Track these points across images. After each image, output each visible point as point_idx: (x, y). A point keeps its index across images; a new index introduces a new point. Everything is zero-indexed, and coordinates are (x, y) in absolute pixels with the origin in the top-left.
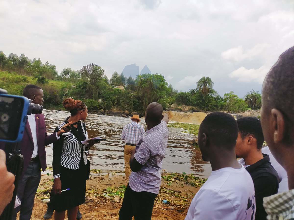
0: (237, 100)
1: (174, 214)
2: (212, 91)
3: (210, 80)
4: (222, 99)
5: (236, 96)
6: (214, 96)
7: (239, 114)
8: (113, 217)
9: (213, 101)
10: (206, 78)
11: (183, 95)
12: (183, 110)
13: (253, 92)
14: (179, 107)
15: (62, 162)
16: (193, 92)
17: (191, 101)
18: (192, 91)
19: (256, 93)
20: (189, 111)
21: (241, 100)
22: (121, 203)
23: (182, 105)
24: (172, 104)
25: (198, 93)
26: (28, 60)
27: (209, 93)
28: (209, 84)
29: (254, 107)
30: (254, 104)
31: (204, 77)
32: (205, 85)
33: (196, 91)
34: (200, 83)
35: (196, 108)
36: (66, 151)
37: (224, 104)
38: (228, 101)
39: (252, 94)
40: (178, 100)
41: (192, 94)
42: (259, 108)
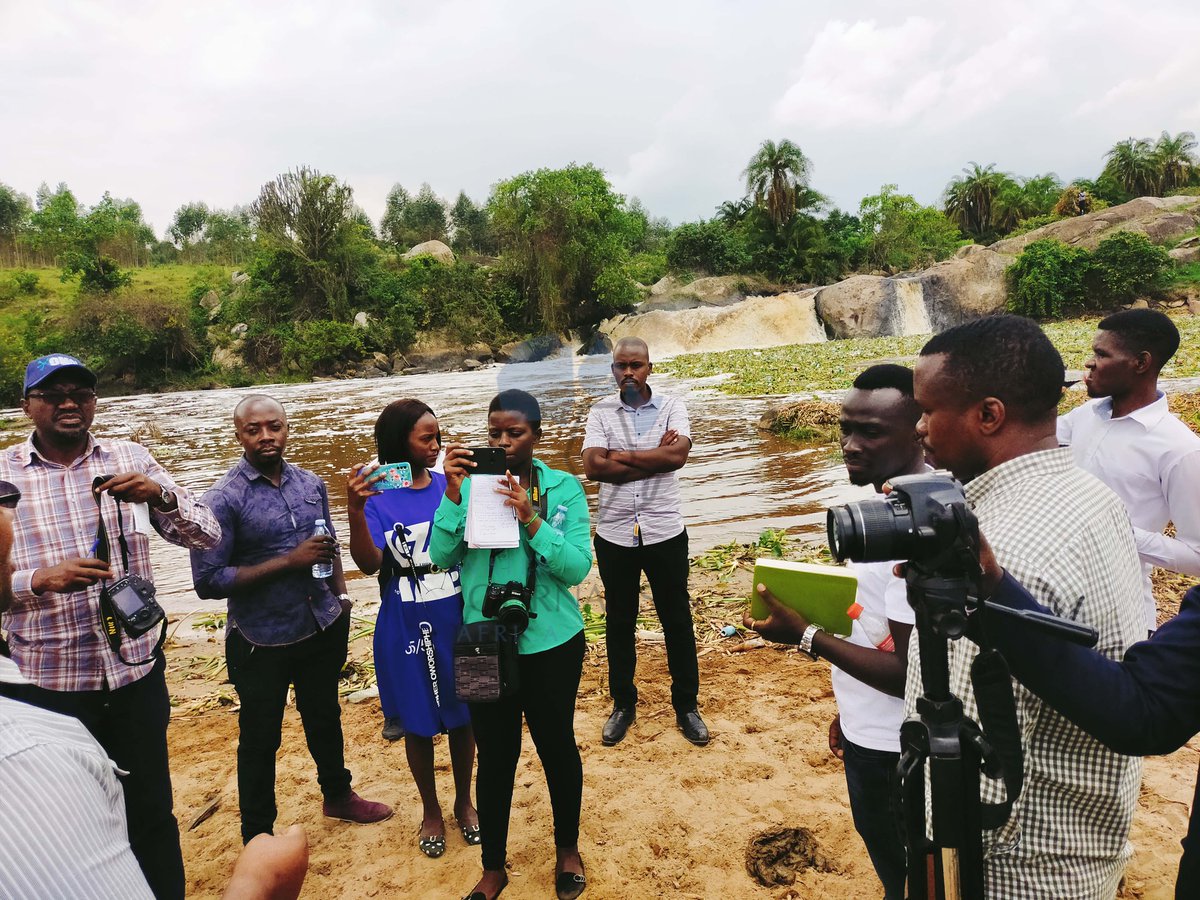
0: (915, 218)
2: (808, 198)
3: (798, 154)
4: (855, 220)
5: (910, 199)
6: (819, 217)
7: (929, 273)
9: (818, 236)
10: (777, 145)
11: (695, 234)
12: (704, 297)
13: (973, 170)
14: (688, 289)
16: (732, 215)
17: (728, 253)
18: (728, 209)
19: (985, 173)
20: (727, 298)
21: (928, 215)
23: (698, 277)
24: (655, 280)
25: (754, 216)
26: (15, 199)
27: (798, 207)
28: (795, 171)
29: (986, 230)
30: (984, 219)
31: (770, 146)
32: (777, 176)
33: (744, 206)
34: (755, 172)
35: (756, 280)
37: (864, 241)
38: (878, 228)
39: (971, 180)
40: (678, 262)
41: (731, 225)
42: (1004, 232)
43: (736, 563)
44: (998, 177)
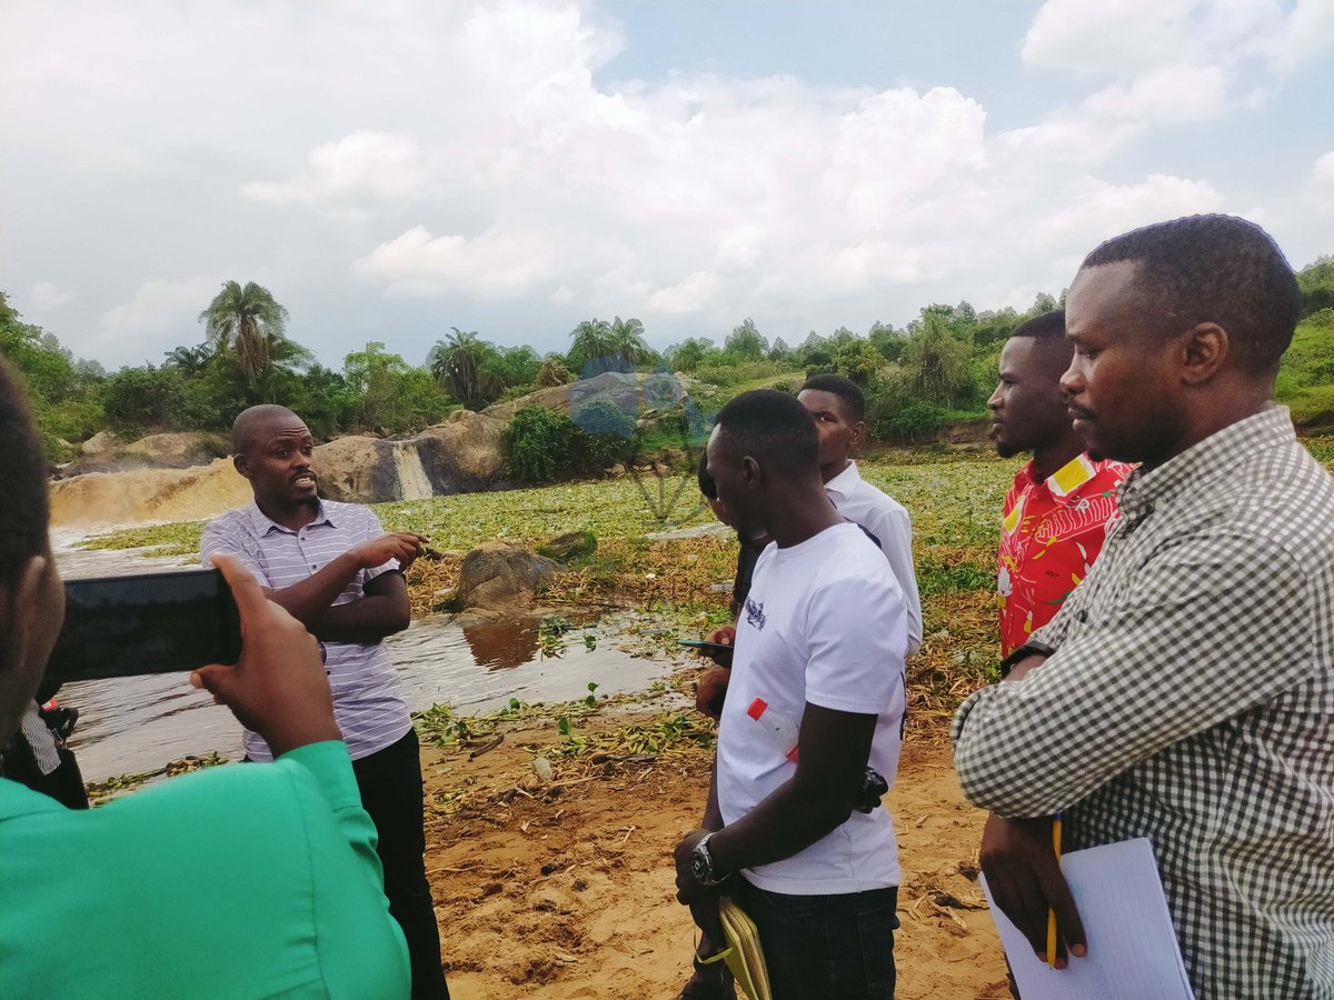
0: (406, 378)
2: (286, 350)
3: (268, 298)
4: (338, 378)
5: (397, 360)
6: (300, 371)
7: (425, 435)
9: (298, 391)
10: (243, 287)
11: (142, 381)
12: (159, 456)
13: (455, 336)
14: (135, 447)
16: (189, 363)
17: (189, 405)
18: (183, 357)
19: (467, 342)
20: (190, 458)
21: (419, 377)
23: (148, 433)
24: (87, 436)
25: (219, 366)
27: (274, 359)
28: (266, 318)
29: (472, 397)
30: (470, 385)
31: (233, 287)
32: (244, 323)
33: (203, 355)
34: (217, 316)
35: (227, 438)
37: (351, 400)
38: (365, 387)
39: (454, 346)
40: (119, 413)
41: (188, 374)
42: (491, 400)
44: (480, 345)
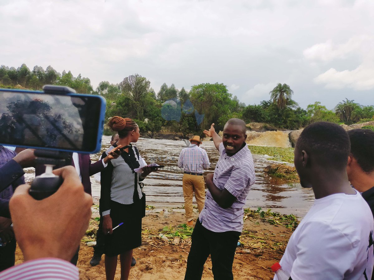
0: (325, 113)
1: (251, 260)
2: (291, 103)
3: (289, 88)
4: (305, 112)
5: (324, 107)
6: (293, 109)
8: (174, 263)
9: (292, 115)
10: (282, 85)
11: (252, 109)
12: (253, 128)
13: (346, 101)
14: (248, 125)
15: (112, 195)
16: (265, 105)
17: (263, 116)
18: (264, 103)
19: (350, 103)
20: (260, 130)
21: (330, 113)
22: (182, 245)
23: (252, 122)
25: (272, 106)
27: (287, 105)
28: (287, 94)
29: (348, 121)
30: (348, 117)
31: (280, 85)
32: (281, 94)
33: (270, 103)
34: (274, 93)
35: (271, 126)
36: (116, 182)
37: (307, 118)
38: (313, 115)
39: (345, 104)
40: (246, 116)
41: (265, 108)
42: (355, 122)
43: (246, 217)
44: (354, 104)
